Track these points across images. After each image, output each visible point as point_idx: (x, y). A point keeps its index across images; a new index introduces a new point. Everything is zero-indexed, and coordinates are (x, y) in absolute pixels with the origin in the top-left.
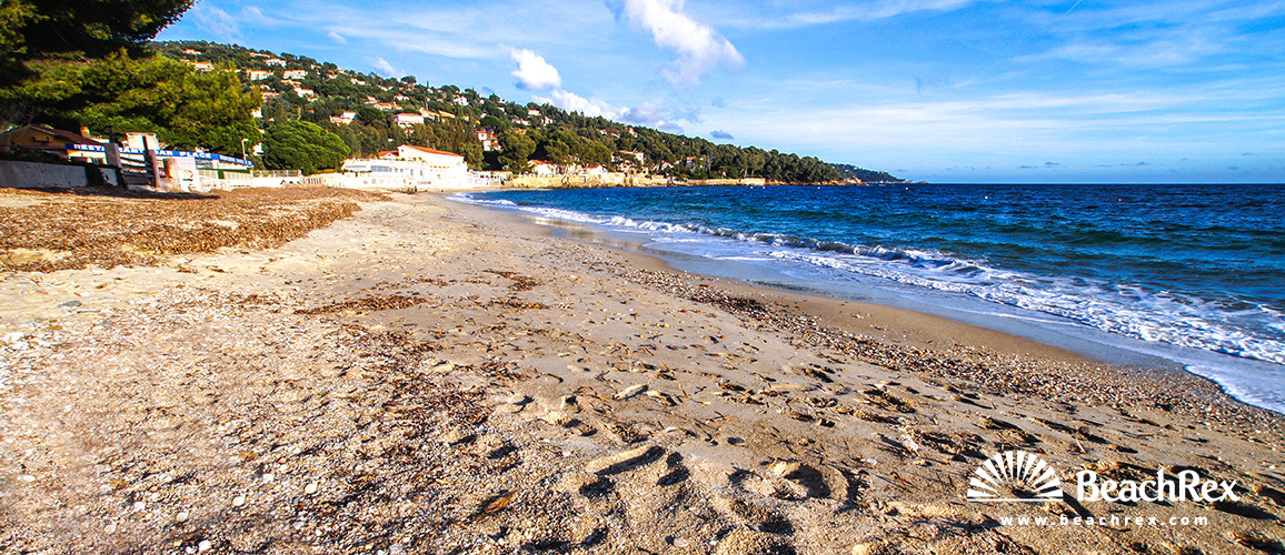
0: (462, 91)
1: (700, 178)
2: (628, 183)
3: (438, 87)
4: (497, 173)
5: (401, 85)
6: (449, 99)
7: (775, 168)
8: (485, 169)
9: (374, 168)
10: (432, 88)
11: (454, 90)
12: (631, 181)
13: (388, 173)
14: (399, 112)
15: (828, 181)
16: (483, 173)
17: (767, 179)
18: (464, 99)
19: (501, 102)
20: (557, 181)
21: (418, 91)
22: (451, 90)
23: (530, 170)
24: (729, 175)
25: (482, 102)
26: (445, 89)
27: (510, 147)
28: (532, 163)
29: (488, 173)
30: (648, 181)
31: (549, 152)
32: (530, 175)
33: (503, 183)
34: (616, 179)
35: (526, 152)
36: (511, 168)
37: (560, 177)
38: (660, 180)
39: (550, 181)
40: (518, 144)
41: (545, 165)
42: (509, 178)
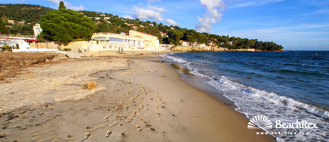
0: (152, 22)
1: (235, 48)
2: (212, 50)
3: (145, 21)
4: (168, 45)
5: (135, 21)
6: (148, 24)
7: (259, 45)
8: (163, 44)
9: (111, 39)
10: (144, 22)
11: (150, 22)
12: (214, 49)
13: (120, 43)
14: (133, 26)
15: (279, 50)
16: (163, 45)
17: (255, 49)
18: (152, 24)
19: (163, 25)
20: (190, 48)
21: (140, 22)
22: (149, 22)
23: (180, 44)
24: (244, 48)
25: (158, 25)
26: (147, 22)
27: (174, 35)
28: (181, 41)
29: (165, 45)
30: (218, 49)
31: (188, 37)
32: (181, 46)
33: (171, 49)
34: (208, 48)
35: (180, 37)
36: (174, 43)
37: (191, 47)
38: (222, 49)
39: (188, 48)
40: (177, 34)
41: (186, 42)
42: (173, 47)
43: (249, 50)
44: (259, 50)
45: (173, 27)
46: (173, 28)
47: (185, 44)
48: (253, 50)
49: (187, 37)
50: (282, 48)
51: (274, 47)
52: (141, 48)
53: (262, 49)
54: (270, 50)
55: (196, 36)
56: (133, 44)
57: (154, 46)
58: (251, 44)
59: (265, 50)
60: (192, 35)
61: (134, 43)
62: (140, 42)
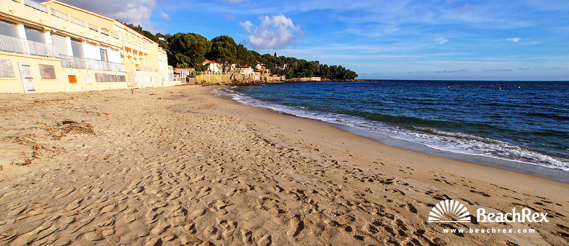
7: (326, 71)
17: (321, 77)
20: (226, 78)
23: (205, 69)
28: (206, 62)
30: (271, 79)
31: (221, 52)
32: (206, 72)
33: (188, 80)
34: (257, 77)
35: (204, 50)
36: (191, 66)
37: (228, 75)
38: (276, 78)
39: (222, 78)
40: (196, 42)
41: (215, 64)
42: (192, 75)
43: (314, 79)
44: (326, 79)
45: (162, 36)
46: (162, 39)
47: (214, 67)
48: (318, 79)
49: (218, 52)
50: (357, 76)
51: (347, 73)
52: (115, 78)
53: (331, 78)
54: (342, 79)
55: (237, 49)
56: (70, 52)
57: (157, 71)
58: (315, 68)
59: (334, 78)
60: (228, 48)
61: (77, 53)
62: (108, 49)
